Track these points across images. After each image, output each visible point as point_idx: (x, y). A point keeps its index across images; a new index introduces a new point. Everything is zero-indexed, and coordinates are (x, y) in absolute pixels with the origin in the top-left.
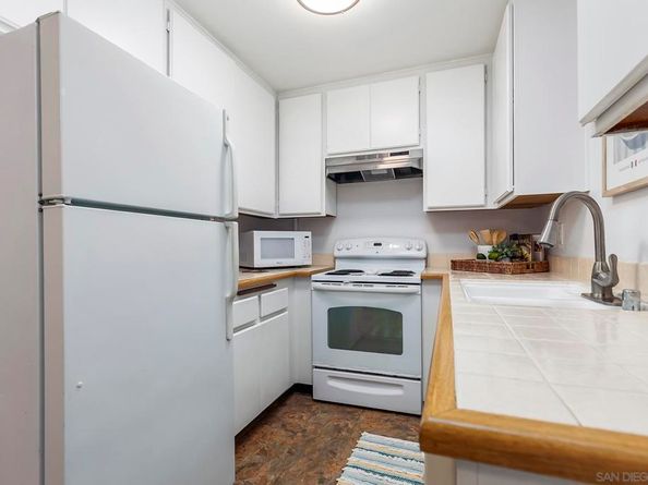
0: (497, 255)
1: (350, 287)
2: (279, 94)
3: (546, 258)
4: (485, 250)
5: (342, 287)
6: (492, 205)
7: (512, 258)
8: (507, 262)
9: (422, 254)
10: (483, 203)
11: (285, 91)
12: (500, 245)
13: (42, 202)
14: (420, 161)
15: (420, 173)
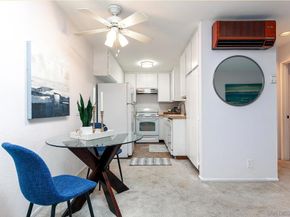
0: (172, 111)
2: (124, 72)
4: (170, 110)
8: (174, 112)
9: (157, 111)
11: (126, 72)
14: (157, 91)
15: (157, 93)
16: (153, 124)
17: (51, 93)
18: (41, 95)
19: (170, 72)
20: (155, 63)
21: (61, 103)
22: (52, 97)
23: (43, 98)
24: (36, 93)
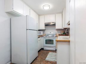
2: (39, 15)
12: (64, 33)
15: (55, 25)
19: (62, 13)
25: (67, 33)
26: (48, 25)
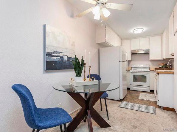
0: (163, 67)
1: (137, 72)
2: (122, 39)
3: (172, 67)
4: (161, 66)
5: (136, 72)
6: (162, 59)
7: (166, 67)
8: (165, 68)
9: (149, 67)
10: (160, 58)
11: (123, 39)
12: (164, 66)
13: (119, 61)
14: (149, 51)
15: (149, 53)
16: (145, 77)
17: (61, 55)
18: (54, 56)
19: (161, 35)
20: (145, 29)
21: (68, 61)
22: (62, 57)
23: (55, 58)
24: (49, 55)
25: (170, 65)
26: (137, 54)
